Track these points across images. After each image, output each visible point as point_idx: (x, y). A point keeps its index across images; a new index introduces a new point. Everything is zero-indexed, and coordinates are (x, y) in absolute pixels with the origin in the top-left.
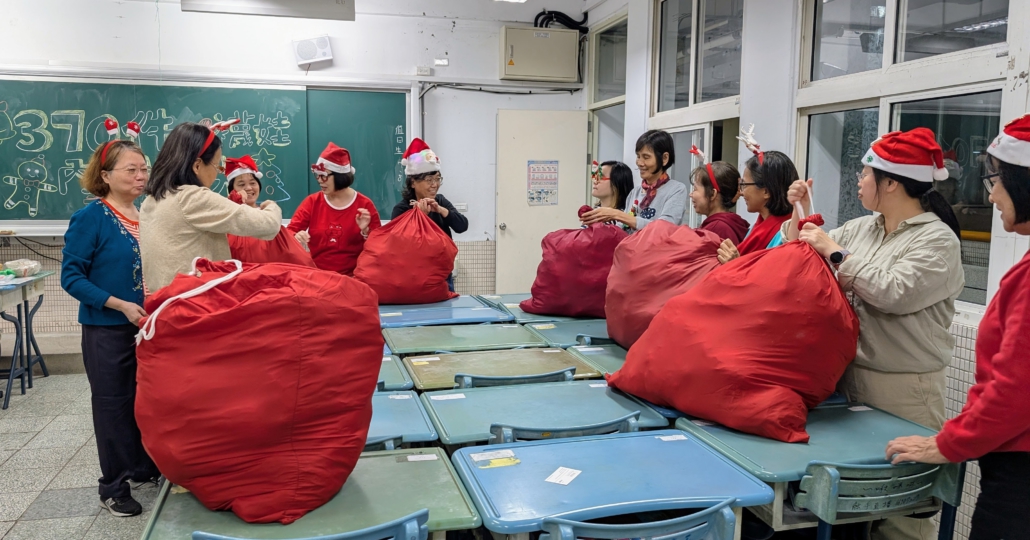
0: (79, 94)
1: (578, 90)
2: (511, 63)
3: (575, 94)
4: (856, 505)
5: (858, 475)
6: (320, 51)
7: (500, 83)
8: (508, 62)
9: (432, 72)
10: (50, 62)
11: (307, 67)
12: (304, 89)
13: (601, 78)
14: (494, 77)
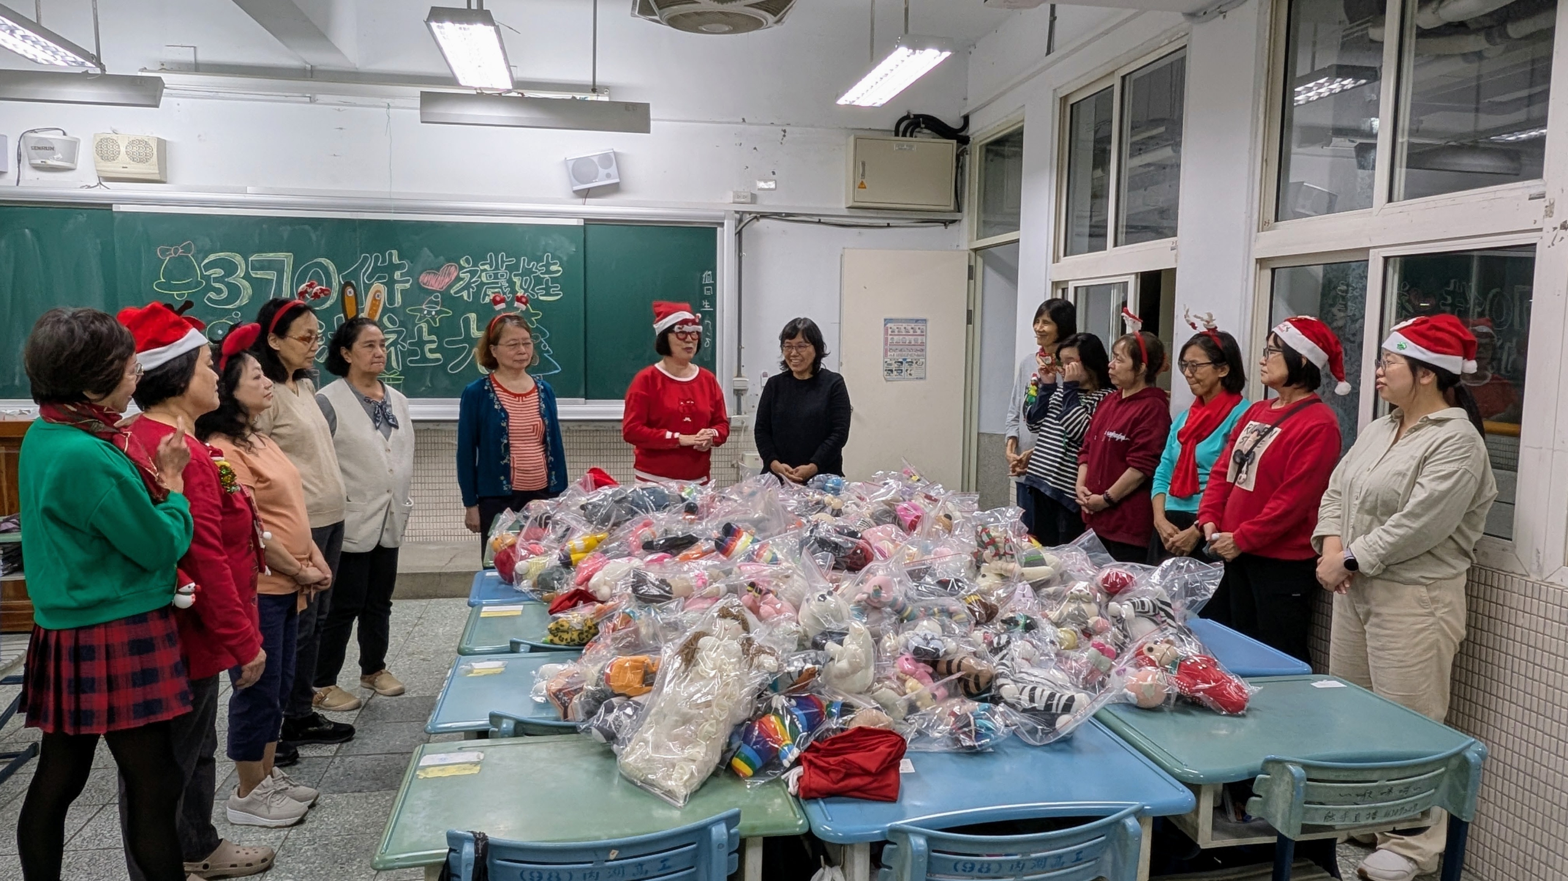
0: (286, 231)
1: (953, 222)
2: (862, 186)
3: (951, 227)
4: (1329, 816)
5: (1332, 776)
6: (602, 172)
7: (846, 212)
8: (858, 183)
9: (754, 198)
10: (249, 189)
11: (585, 194)
12: (582, 224)
13: (986, 205)
14: (839, 204)
